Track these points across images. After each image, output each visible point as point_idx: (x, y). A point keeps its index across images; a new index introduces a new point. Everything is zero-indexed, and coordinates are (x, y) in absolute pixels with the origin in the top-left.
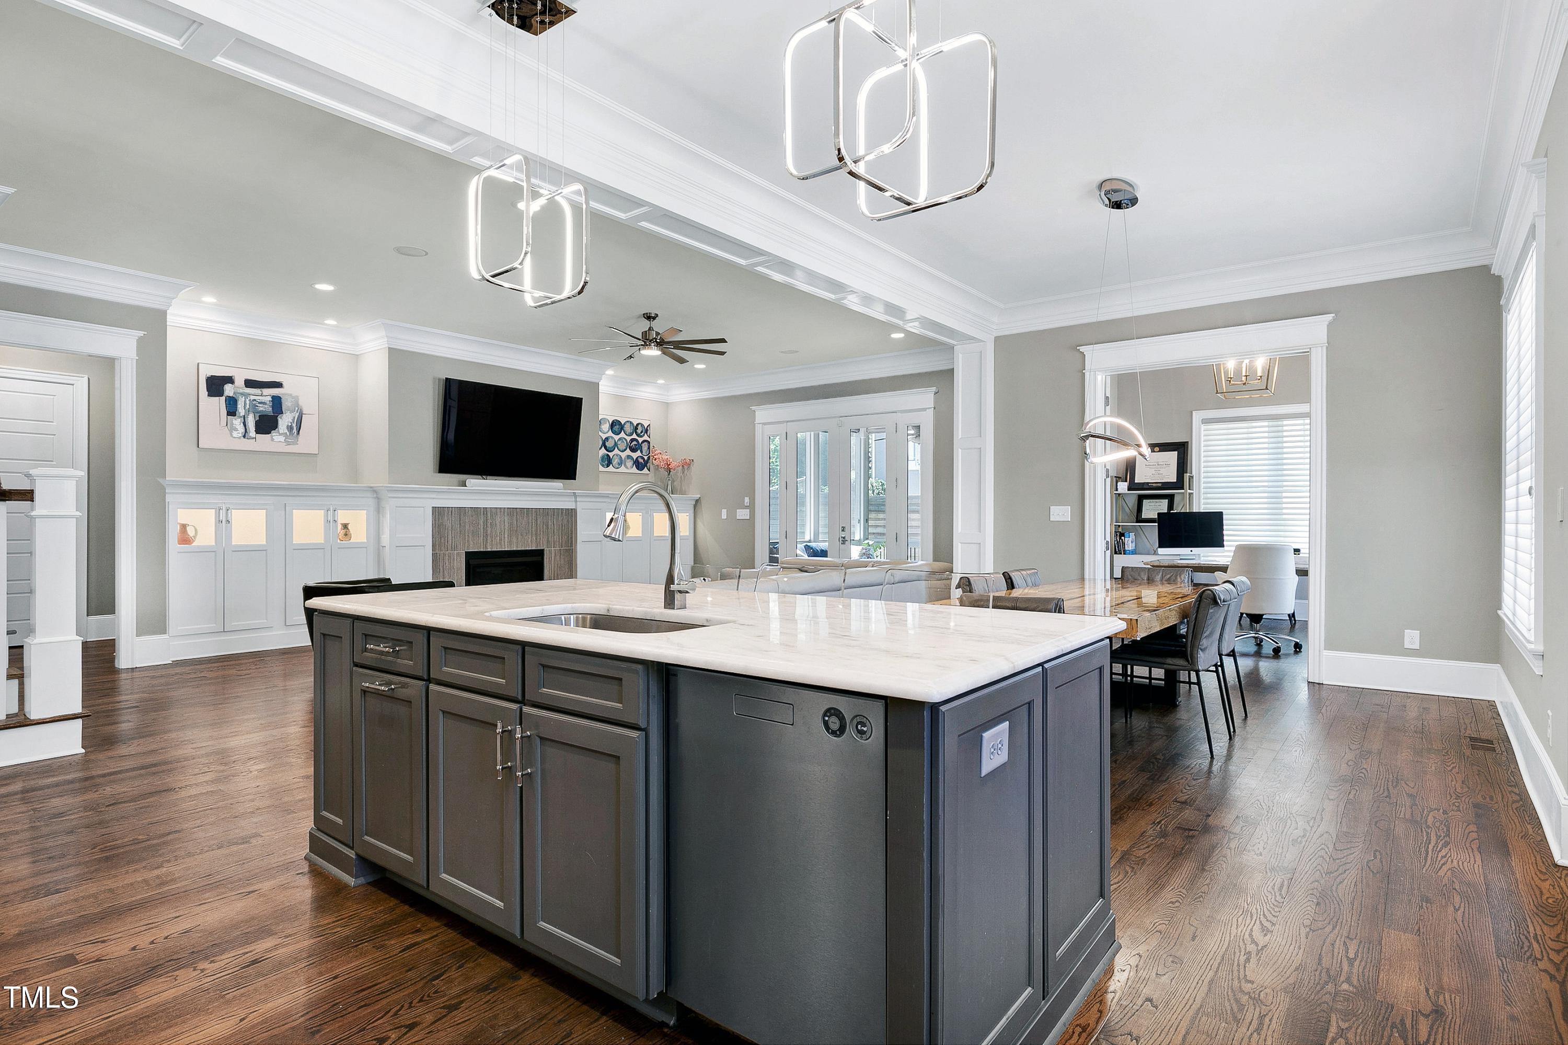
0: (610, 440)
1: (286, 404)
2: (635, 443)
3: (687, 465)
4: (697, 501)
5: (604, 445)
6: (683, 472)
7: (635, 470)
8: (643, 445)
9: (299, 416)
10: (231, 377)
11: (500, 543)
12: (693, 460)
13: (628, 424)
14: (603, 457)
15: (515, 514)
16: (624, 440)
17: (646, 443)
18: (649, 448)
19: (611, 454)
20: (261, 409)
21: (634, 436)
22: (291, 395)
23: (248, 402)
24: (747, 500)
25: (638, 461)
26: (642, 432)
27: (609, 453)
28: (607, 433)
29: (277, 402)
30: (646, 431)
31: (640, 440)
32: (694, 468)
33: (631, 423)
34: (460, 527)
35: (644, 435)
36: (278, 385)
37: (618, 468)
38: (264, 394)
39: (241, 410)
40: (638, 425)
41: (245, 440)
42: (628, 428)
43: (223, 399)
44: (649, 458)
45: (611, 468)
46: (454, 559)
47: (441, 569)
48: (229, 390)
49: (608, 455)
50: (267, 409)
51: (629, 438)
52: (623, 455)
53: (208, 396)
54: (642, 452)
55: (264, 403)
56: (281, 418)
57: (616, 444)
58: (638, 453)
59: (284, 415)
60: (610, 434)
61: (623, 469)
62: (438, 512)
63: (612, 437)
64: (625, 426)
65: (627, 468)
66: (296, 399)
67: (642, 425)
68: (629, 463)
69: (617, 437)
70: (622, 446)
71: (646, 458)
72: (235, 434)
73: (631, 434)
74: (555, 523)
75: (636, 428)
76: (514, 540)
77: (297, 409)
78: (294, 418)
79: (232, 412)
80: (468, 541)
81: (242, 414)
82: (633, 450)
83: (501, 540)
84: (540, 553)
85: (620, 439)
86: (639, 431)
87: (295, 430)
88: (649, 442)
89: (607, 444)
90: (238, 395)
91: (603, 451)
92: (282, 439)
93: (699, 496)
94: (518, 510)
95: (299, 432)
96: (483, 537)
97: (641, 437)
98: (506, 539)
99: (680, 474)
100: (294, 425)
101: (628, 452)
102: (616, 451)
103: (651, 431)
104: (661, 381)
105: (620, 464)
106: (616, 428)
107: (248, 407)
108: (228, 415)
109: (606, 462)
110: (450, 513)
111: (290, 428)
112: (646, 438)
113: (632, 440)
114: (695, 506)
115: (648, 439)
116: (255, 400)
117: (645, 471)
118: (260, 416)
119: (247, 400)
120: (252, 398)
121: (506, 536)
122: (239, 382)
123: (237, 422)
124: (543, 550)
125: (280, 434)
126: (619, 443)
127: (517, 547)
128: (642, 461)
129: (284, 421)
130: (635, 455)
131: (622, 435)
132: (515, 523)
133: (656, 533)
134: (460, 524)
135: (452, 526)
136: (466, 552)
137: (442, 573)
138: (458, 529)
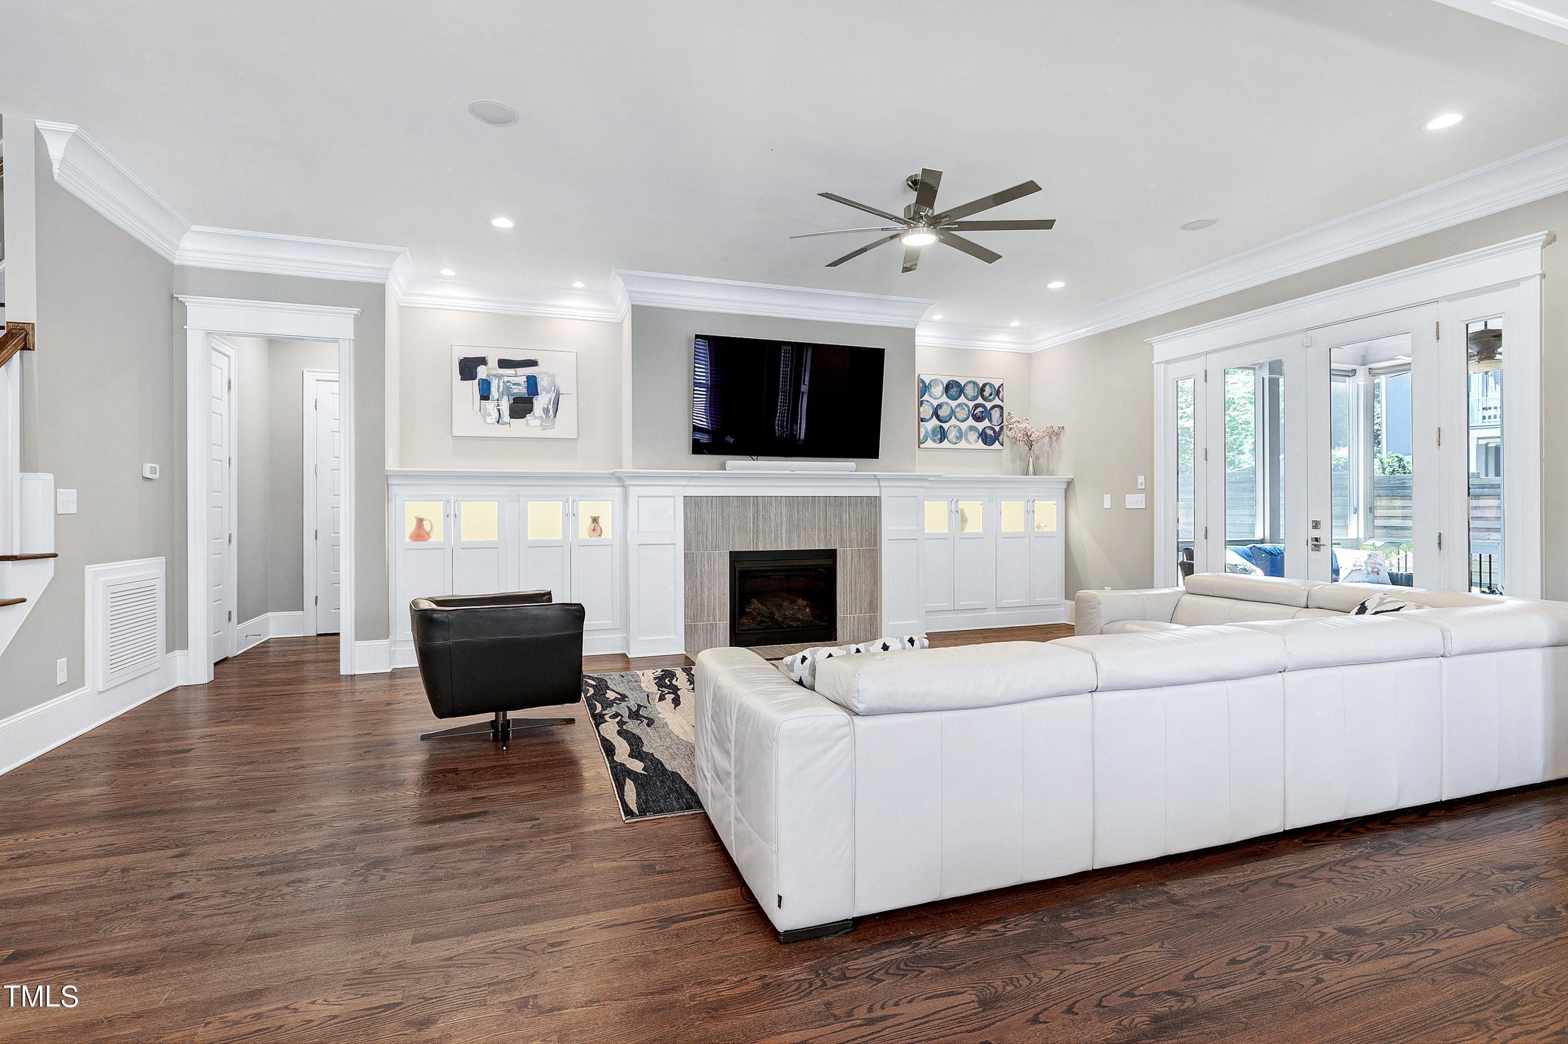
0: (945, 407)
1: (542, 384)
2: (980, 409)
3: (1055, 434)
4: (1070, 484)
5: (936, 414)
6: (1051, 445)
7: (980, 444)
8: (993, 412)
9: (555, 397)
10: (484, 358)
11: (776, 542)
12: (1063, 428)
13: (970, 386)
14: (934, 430)
15: (796, 504)
16: (964, 406)
17: (997, 409)
18: (1002, 415)
19: (945, 426)
20: (515, 391)
21: (980, 400)
22: (546, 373)
23: (501, 384)
24: (1141, 479)
25: (986, 434)
26: (991, 395)
27: (943, 425)
28: (940, 398)
29: (532, 383)
30: (998, 393)
31: (989, 405)
32: (1064, 438)
33: (975, 383)
34: (723, 521)
35: (994, 398)
36: (533, 363)
37: (956, 443)
38: (518, 374)
39: (494, 393)
40: (984, 385)
41: (499, 425)
42: (970, 391)
43: (476, 382)
44: (1002, 429)
45: (945, 444)
46: (714, 561)
47: (699, 573)
48: (482, 372)
49: (941, 427)
50: (522, 390)
51: (971, 404)
52: (964, 426)
53: (461, 380)
54: (990, 420)
55: (519, 384)
56: (536, 400)
57: (953, 412)
58: (986, 423)
59: (540, 397)
60: (944, 399)
61: (963, 444)
62: (691, 503)
63: (947, 404)
64: (966, 388)
65: (969, 442)
66: (553, 377)
67: (991, 386)
68: (973, 436)
69: (954, 404)
70: (962, 414)
71: (997, 428)
72: (488, 420)
73: (975, 398)
74: (851, 514)
75: (982, 390)
76: (795, 536)
77: (553, 388)
78: (551, 399)
79: (485, 397)
80: (733, 538)
81: (496, 397)
82: (978, 419)
83: (776, 537)
84: (832, 554)
85: (959, 405)
86: (986, 394)
87: (551, 413)
88: (1002, 408)
89: (940, 412)
90: (491, 377)
91: (934, 422)
92: (538, 422)
93: (1072, 477)
94: (800, 498)
95: (556, 414)
96: (754, 533)
97: (990, 401)
98: (784, 536)
99: (1046, 448)
100: (551, 407)
101: (971, 421)
102: (953, 421)
103: (1005, 393)
104: (1015, 324)
105: (960, 437)
106: (953, 391)
107: (501, 389)
108: (481, 399)
109: (939, 436)
110: (710, 504)
111: (546, 411)
112: (997, 401)
113: (976, 406)
114: (1066, 491)
115: (1000, 403)
116: (509, 382)
117: (997, 445)
118: (514, 399)
119: (501, 382)
120: (506, 379)
121: (784, 531)
122: (493, 363)
123: (490, 405)
124: (835, 550)
125: (536, 418)
126: (957, 410)
127: (799, 545)
128: (991, 433)
129: (540, 403)
130: (980, 426)
131: (962, 399)
132: (796, 515)
133: (1005, 529)
134: (723, 518)
135: (712, 519)
136: (730, 552)
137: (699, 578)
138: (721, 524)
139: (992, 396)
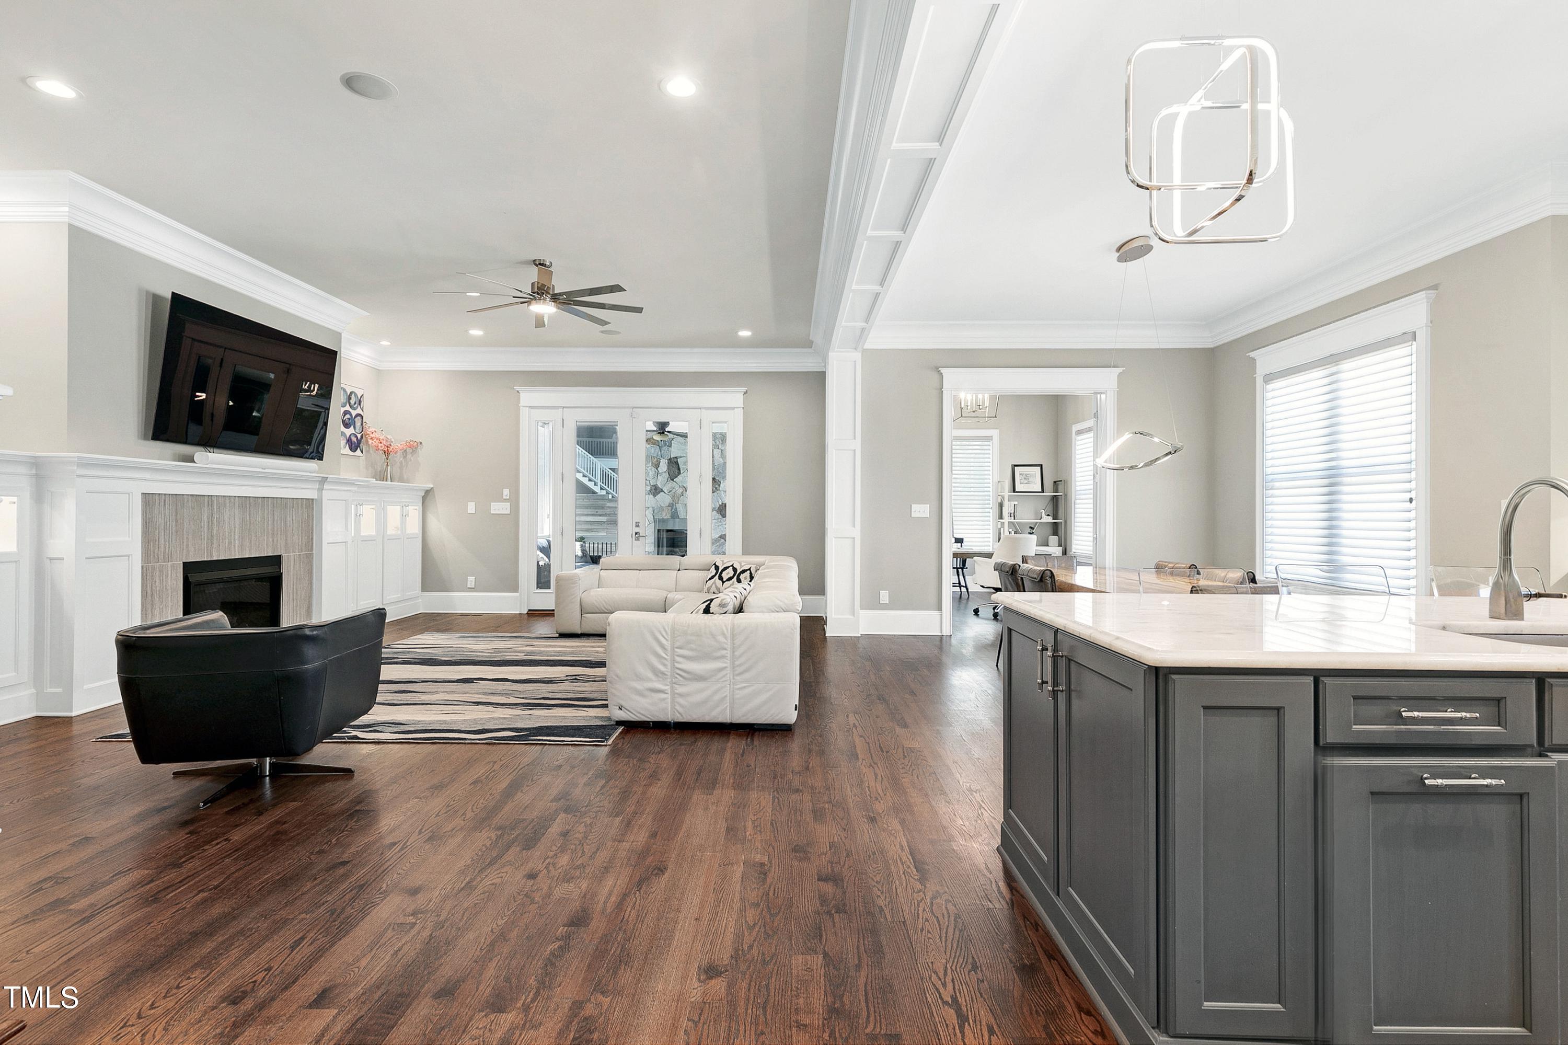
2: (348, 416)
3: (413, 447)
7: (347, 450)
8: (356, 420)
11: (230, 549)
12: (421, 443)
17: (359, 417)
18: (362, 424)
21: (348, 408)
24: (506, 492)
25: (351, 440)
26: (355, 403)
30: (360, 402)
31: (354, 413)
32: (422, 453)
33: (344, 390)
34: (175, 526)
35: (357, 407)
40: (351, 393)
42: (341, 397)
44: (362, 437)
46: (167, 576)
47: (149, 592)
51: (342, 410)
54: (355, 428)
58: (351, 430)
62: (148, 499)
67: (356, 395)
68: (343, 442)
71: (359, 436)
73: (344, 405)
74: (294, 518)
75: (350, 398)
76: (247, 543)
80: (187, 546)
82: (346, 425)
83: (230, 543)
84: (276, 560)
86: (352, 402)
88: (362, 417)
93: (432, 486)
94: (251, 499)
96: (208, 539)
97: (355, 409)
98: (237, 542)
101: (341, 427)
103: (365, 403)
110: (162, 503)
112: (359, 411)
113: (346, 413)
114: (424, 499)
115: (362, 413)
117: (358, 452)
121: (237, 537)
124: (280, 556)
127: (251, 553)
128: (355, 440)
130: (349, 432)
132: (248, 518)
133: (390, 530)
134: (177, 521)
135: (165, 523)
136: (183, 563)
137: (149, 598)
138: (174, 529)
139: (356, 405)
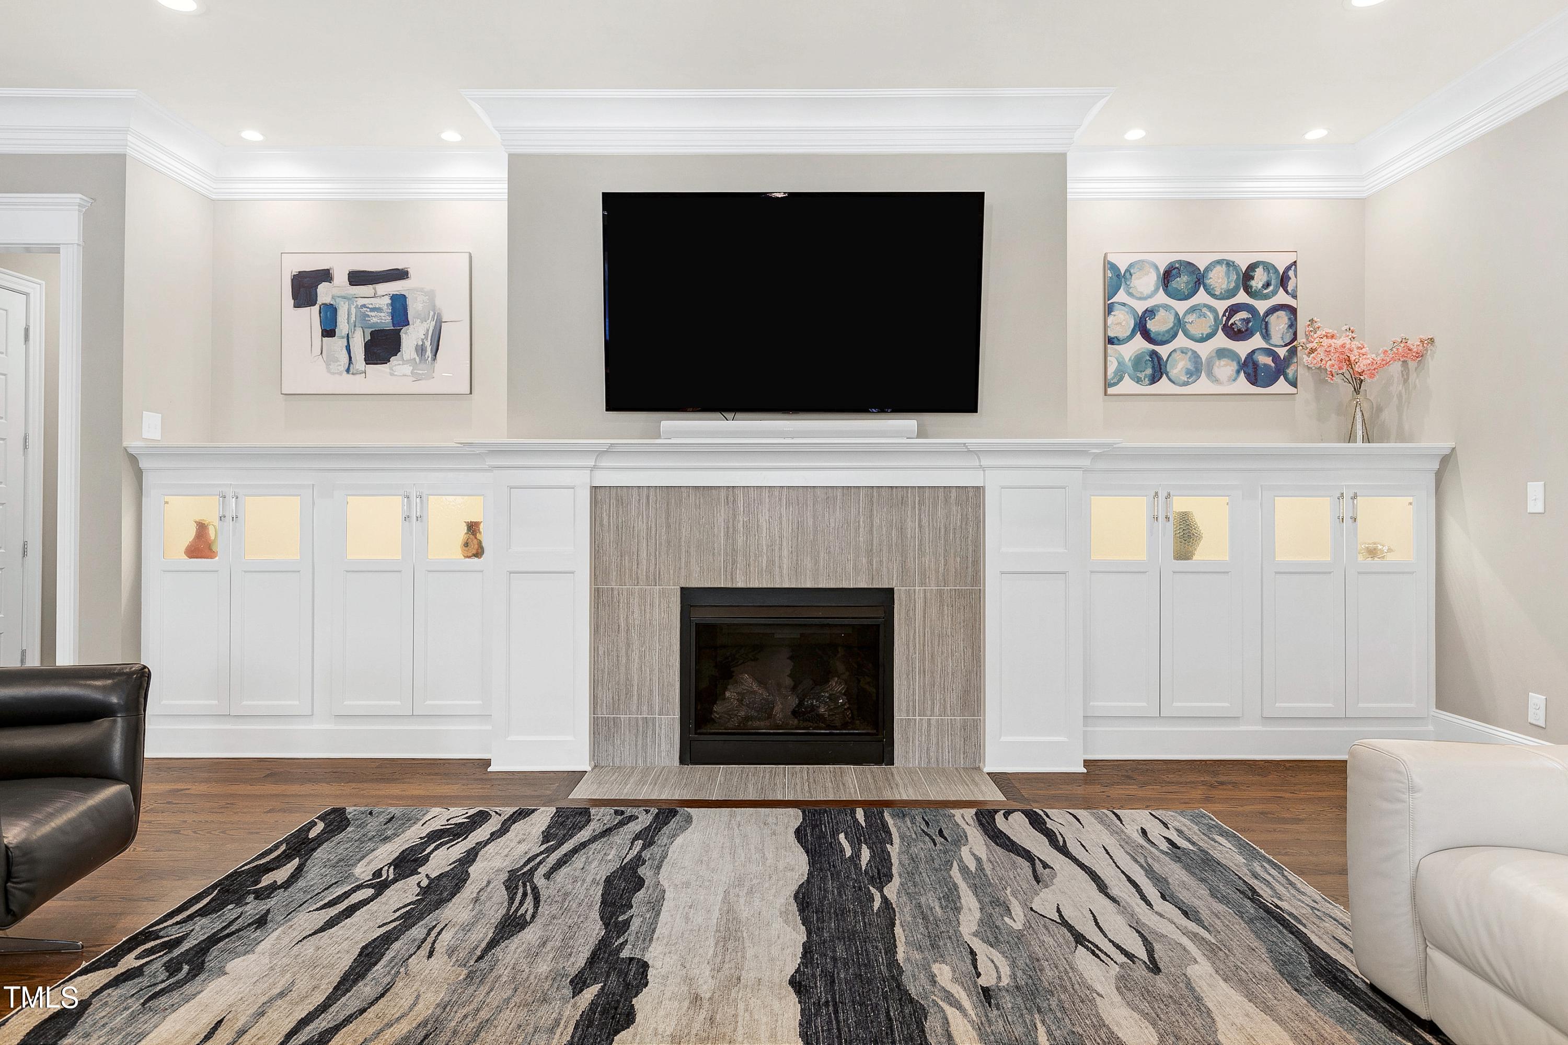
0: (1161, 314)
1: (414, 308)
2: (1243, 315)
3: (1413, 355)
4: (1447, 461)
5: (1141, 328)
6: (1406, 381)
7: (1243, 385)
8: (1272, 319)
9: (435, 327)
10: (328, 270)
11: (770, 572)
12: (1432, 340)
13: (1220, 271)
14: (1137, 362)
15: (810, 503)
16: (1205, 310)
17: (1281, 313)
18: (1293, 325)
19: (1163, 351)
20: (375, 320)
21: (1242, 297)
22: (422, 290)
23: (353, 311)
25: (1255, 365)
26: (1268, 285)
27: (1157, 348)
28: (1150, 296)
29: (399, 305)
30: (1284, 281)
31: (1262, 306)
32: (1436, 362)
33: (1230, 264)
34: (668, 533)
35: (1274, 293)
36: (400, 275)
37: (1186, 384)
38: (379, 293)
39: (343, 326)
40: (1252, 267)
41: (350, 376)
42: (1219, 279)
43: (316, 309)
44: (1292, 352)
45: (1163, 385)
46: (652, 605)
48: (324, 293)
49: (1154, 354)
50: (384, 320)
51: (1222, 306)
52: (1205, 350)
53: (295, 307)
54: (1266, 336)
55: (379, 310)
56: (406, 333)
57: (1179, 324)
58: (1257, 341)
59: (410, 328)
60: (1161, 298)
61: (1203, 385)
62: (605, 498)
63: (1167, 307)
64: (1211, 275)
65: (1216, 381)
66: (431, 295)
67: (1268, 267)
68: (1226, 369)
69: (1181, 307)
70: (1200, 326)
71: (1282, 352)
72: (333, 367)
73: (1231, 294)
74: (925, 522)
75: (1247, 276)
76: (808, 563)
77: (432, 313)
78: (428, 330)
79: (329, 332)
80: (688, 563)
81: (345, 332)
82: (1235, 334)
84: (886, 597)
85: (1193, 309)
86: (1257, 282)
87: (429, 353)
88: (1293, 311)
89: (1151, 325)
90: (338, 300)
91: (1139, 344)
92: (407, 369)
93: (1452, 444)
94: (818, 491)
95: (435, 355)
96: (726, 554)
97: (1266, 297)
98: (785, 561)
99: (1397, 387)
100: (428, 344)
101: (1221, 340)
102: (1181, 341)
103: (1299, 281)
104: (1316, 134)
105: (1196, 369)
106: (1181, 282)
107: (353, 319)
108: (323, 336)
109: (1149, 371)
110: (644, 500)
111: (421, 350)
112: (1281, 298)
113: (1233, 310)
114: (1440, 473)
115: (1289, 301)
116: (364, 306)
117: (1281, 386)
118: (372, 333)
119: (353, 307)
120: (361, 302)
121: (785, 553)
122: (340, 278)
123: (336, 344)
124: (891, 591)
125: (405, 362)
126: (1190, 318)
128: (1268, 361)
129: (411, 338)
130: (1243, 348)
131: (1201, 297)
132: (810, 522)
133: (1284, 554)
134: (668, 526)
135: (649, 529)
136: (682, 589)
137: (623, 634)
138: (664, 537)
139: (1271, 288)
